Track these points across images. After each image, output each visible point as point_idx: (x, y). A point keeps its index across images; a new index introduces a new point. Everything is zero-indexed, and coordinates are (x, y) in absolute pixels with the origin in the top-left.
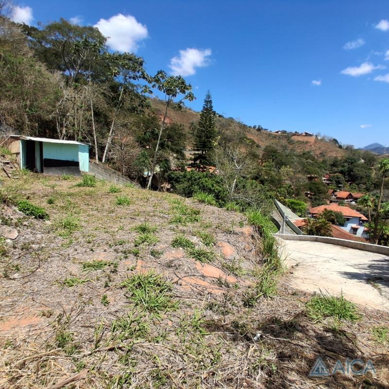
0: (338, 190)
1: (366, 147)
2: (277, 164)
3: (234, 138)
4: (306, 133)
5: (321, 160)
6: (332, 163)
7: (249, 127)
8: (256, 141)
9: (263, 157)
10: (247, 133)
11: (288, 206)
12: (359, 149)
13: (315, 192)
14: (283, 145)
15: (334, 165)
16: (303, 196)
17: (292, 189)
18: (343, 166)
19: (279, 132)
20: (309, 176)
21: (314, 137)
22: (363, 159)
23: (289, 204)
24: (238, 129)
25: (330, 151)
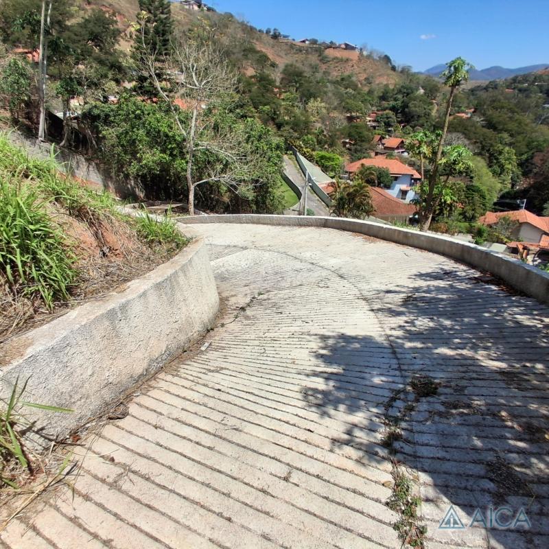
0: (387, 137)
1: (428, 70)
2: (303, 95)
3: (235, 51)
4: (346, 45)
5: (366, 89)
6: (381, 94)
7: (260, 31)
8: (270, 57)
9: (281, 84)
10: (255, 41)
11: (317, 162)
12: (418, 73)
13: (356, 140)
14: (313, 63)
15: (383, 98)
16: (340, 147)
17: (325, 136)
18: (396, 100)
19: (307, 42)
20: (349, 115)
21: (357, 52)
22: (423, 87)
23: (318, 159)
24: (240, 35)
25: (380, 76)
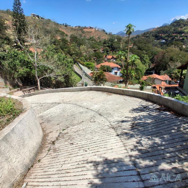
0: (108, 55)
1: (117, 33)
2: (78, 44)
3: (53, 31)
4: (90, 27)
5: (99, 41)
6: (104, 42)
7: (60, 24)
8: (65, 33)
9: (70, 41)
10: (59, 28)
11: (86, 66)
12: (114, 34)
13: (98, 58)
14: (80, 34)
15: (105, 43)
16: (93, 60)
17: (87, 57)
18: (108, 43)
19: (77, 27)
20: (94, 49)
21: (94, 29)
22: (116, 39)
23: (86, 65)
24: (54, 26)
25: (102, 36)
